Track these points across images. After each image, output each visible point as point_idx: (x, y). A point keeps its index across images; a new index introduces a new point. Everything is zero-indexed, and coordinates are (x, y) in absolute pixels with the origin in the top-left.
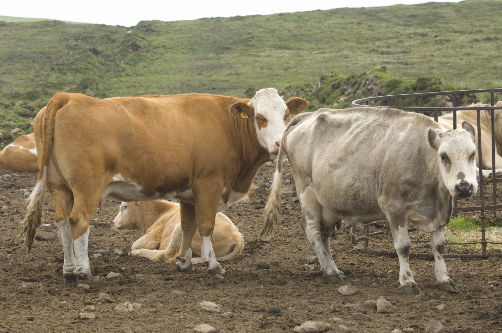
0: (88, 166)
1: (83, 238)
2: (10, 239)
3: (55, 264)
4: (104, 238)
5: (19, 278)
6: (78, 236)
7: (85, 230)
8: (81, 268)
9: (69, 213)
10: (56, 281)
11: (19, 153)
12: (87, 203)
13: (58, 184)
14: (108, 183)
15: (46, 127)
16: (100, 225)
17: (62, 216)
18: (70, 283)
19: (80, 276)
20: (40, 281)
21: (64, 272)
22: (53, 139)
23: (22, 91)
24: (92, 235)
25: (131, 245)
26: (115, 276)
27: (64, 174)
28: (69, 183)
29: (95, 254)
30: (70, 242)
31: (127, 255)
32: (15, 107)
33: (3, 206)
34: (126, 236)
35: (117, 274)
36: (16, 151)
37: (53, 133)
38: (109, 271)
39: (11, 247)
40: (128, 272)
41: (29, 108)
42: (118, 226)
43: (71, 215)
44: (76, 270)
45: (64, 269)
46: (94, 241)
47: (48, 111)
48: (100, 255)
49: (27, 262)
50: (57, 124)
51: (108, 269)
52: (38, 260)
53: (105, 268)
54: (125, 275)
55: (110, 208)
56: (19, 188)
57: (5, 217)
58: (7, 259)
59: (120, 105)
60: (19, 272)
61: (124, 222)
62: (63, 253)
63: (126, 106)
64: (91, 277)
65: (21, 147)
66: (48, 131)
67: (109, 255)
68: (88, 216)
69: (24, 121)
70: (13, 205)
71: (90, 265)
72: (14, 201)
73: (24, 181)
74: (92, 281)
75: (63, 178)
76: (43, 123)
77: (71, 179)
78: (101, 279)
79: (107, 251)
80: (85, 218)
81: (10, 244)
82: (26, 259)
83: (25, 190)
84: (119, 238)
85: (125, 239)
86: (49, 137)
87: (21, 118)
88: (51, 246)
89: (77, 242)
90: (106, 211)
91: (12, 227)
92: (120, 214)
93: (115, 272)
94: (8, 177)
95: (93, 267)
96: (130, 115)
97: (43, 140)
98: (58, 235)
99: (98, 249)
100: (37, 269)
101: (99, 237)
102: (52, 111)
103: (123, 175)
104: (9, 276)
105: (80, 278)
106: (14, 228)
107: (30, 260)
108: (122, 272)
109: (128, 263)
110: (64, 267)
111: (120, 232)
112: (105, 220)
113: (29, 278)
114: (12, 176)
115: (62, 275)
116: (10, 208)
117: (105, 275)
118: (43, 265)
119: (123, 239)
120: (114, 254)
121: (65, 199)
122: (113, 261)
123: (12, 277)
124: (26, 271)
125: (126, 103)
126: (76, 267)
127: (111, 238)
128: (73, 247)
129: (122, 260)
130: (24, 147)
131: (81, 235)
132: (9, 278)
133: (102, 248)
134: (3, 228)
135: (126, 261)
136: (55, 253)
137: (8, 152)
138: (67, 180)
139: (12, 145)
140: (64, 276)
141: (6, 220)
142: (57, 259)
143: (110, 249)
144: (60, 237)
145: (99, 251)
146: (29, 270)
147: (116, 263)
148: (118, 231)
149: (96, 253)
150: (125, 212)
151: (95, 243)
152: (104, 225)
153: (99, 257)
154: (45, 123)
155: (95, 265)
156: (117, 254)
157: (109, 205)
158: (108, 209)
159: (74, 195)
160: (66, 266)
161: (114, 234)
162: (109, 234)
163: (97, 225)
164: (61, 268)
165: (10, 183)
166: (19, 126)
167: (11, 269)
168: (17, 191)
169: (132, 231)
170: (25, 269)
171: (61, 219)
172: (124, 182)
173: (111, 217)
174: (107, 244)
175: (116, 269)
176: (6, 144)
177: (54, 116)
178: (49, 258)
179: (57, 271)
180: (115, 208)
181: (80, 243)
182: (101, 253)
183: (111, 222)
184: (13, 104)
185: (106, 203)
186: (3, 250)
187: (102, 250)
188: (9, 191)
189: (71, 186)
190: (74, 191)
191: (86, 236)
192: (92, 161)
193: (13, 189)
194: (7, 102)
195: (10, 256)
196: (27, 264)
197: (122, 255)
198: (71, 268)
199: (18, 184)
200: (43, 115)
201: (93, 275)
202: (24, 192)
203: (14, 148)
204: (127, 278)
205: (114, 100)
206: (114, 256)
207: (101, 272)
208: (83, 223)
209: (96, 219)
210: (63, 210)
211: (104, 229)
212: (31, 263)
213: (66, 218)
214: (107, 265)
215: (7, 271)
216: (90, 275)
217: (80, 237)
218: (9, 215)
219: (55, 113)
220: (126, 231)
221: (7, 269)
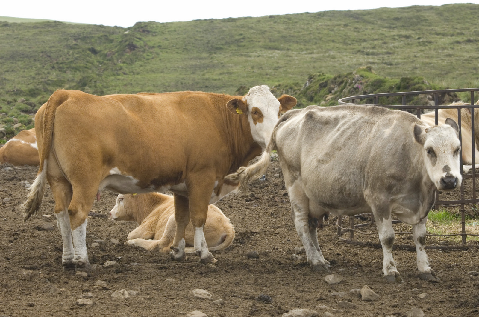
0: (86, 160)
1: (81, 228)
2: (11, 229)
3: (54, 253)
4: (101, 228)
5: (20, 266)
6: (76, 227)
7: (83, 221)
8: (79, 257)
9: (68, 205)
10: (56, 269)
11: (21, 147)
12: (85, 195)
13: (58, 177)
14: (105, 176)
15: (46, 122)
16: (98, 216)
17: (61, 207)
18: (69, 271)
19: (78, 264)
20: (40, 269)
21: (63, 261)
22: (53, 134)
23: (24, 88)
24: (90, 225)
25: (127, 236)
26: (112, 264)
27: (63, 167)
28: (69, 176)
29: (92, 244)
30: (69, 232)
31: (123, 244)
32: (17, 104)
33: (5, 198)
34: (122, 226)
35: (114, 263)
36: (17, 145)
37: (53, 128)
38: (106, 260)
39: (12, 236)
40: (124, 261)
41: (30, 104)
42: (115, 217)
43: (70, 207)
44: (75, 258)
45: (63, 258)
46: (92, 231)
47: (48, 107)
48: (97, 244)
49: (28, 251)
50: (57, 119)
51: (105, 258)
52: (38, 248)
53: (102, 257)
54: (121, 264)
55: (107, 200)
56: (20, 180)
57: (7, 208)
58: (9, 248)
59: (117, 102)
60: (20, 260)
61: (120, 214)
62: (62, 243)
63: (123, 103)
64: (89, 265)
65: (23, 142)
66: (49, 127)
67: (106, 245)
68: (86, 207)
69: (25, 117)
70: (15, 196)
71: (88, 254)
72: (16, 193)
73: (25, 174)
74: (90, 269)
75: (62, 171)
76: (44, 119)
77: (70, 172)
78: (99, 267)
79: (104, 241)
80: (83, 209)
81: (12, 233)
82: (27, 248)
83: (26, 182)
84: (116, 228)
85: (121, 229)
86: (49, 132)
87: (22, 114)
88: (50, 236)
89: (75, 232)
90: (103, 203)
91: (14, 217)
92: (116, 205)
93: (112, 260)
94: (10, 170)
95: (91, 256)
96: (127, 111)
97: (44, 134)
98: (58, 225)
99: (96, 238)
100: (37, 258)
101: (97, 228)
102: (52, 107)
103: (119, 169)
104: (10, 264)
105: (79, 266)
106: (15, 219)
107: (31, 249)
108: (118, 260)
109: (124, 252)
110: (63, 256)
111: (117, 223)
112: (103, 211)
113: (29, 266)
114: (14, 169)
115: (61, 263)
116: (11, 200)
117: (102, 264)
118: (43, 254)
119: (120, 229)
120: (111, 243)
121: (65, 191)
122: (110, 250)
123: (13, 265)
124: (27, 259)
125: (123, 100)
126: (75, 256)
127: (108, 228)
128: (72, 237)
129: (119, 249)
130: (26, 141)
131: (80, 225)
132: (10, 266)
133: (100, 238)
134: (5, 219)
135: (122, 250)
136: (54, 242)
137: (10, 146)
138: (66, 173)
139: (14, 139)
140: (63, 264)
141: (8, 210)
142: (57, 248)
143: (107, 239)
144: (60, 227)
145: (97, 241)
146: (30, 258)
147: (113, 252)
148: (115, 221)
149: (93, 242)
150: (122, 203)
151: (93, 234)
152: (102, 216)
153: (96, 246)
154: (46, 119)
155: (93, 254)
156: (113, 244)
157: (107, 197)
158: (105, 201)
159: (73, 187)
160: (65, 255)
161: (111, 225)
162: (106, 225)
163: (94, 216)
164: (61, 257)
165: (12, 176)
166: (21, 122)
167: (13, 257)
168: (18, 184)
169: (128, 221)
170: (26, 258)
171: (61, 210)
172: (120, 175)
173: (108, 209)
174: (104, 234)
175: (113, 258)
176: (8, 139)
177: (54, 112)
178: (49, 247)
179: (57, 259)
180: (111, 200)
181: (78, 233)
182: (99, 243)
183: (108, 214)
184: (16, 101)
185: (104, 195)
186: (4, 239)
187: (100, 240)
188: (11, 183)
189: (70, 179)
190: (73, 183)
191: (84, 227)
192: (90, 155)
193: (15, 181)
194: (10, 99)
195: (12, 245)
196: (28, 253)
197: (118, 245)
198: (69, 256)
199: (19, 176)
200: (44, 111)
201: (91, 263)
202: (25, 184)
203: (16, 142)
204: (123, 266)
205: (111, 97)
206: (110, 246)
207: (99, 260)
208: (81, 214)
209: (93, 211)
210: (63, 202)
211: (102, 220)
212: (32, 252)
213: (65, 209)
214: (104, 254)
215: (9, 259)
216: (88, 263)
217: (79, 228)
218: (10, 206)
219: (55, 109)
220: (123, 222)
221: (9, 257)
